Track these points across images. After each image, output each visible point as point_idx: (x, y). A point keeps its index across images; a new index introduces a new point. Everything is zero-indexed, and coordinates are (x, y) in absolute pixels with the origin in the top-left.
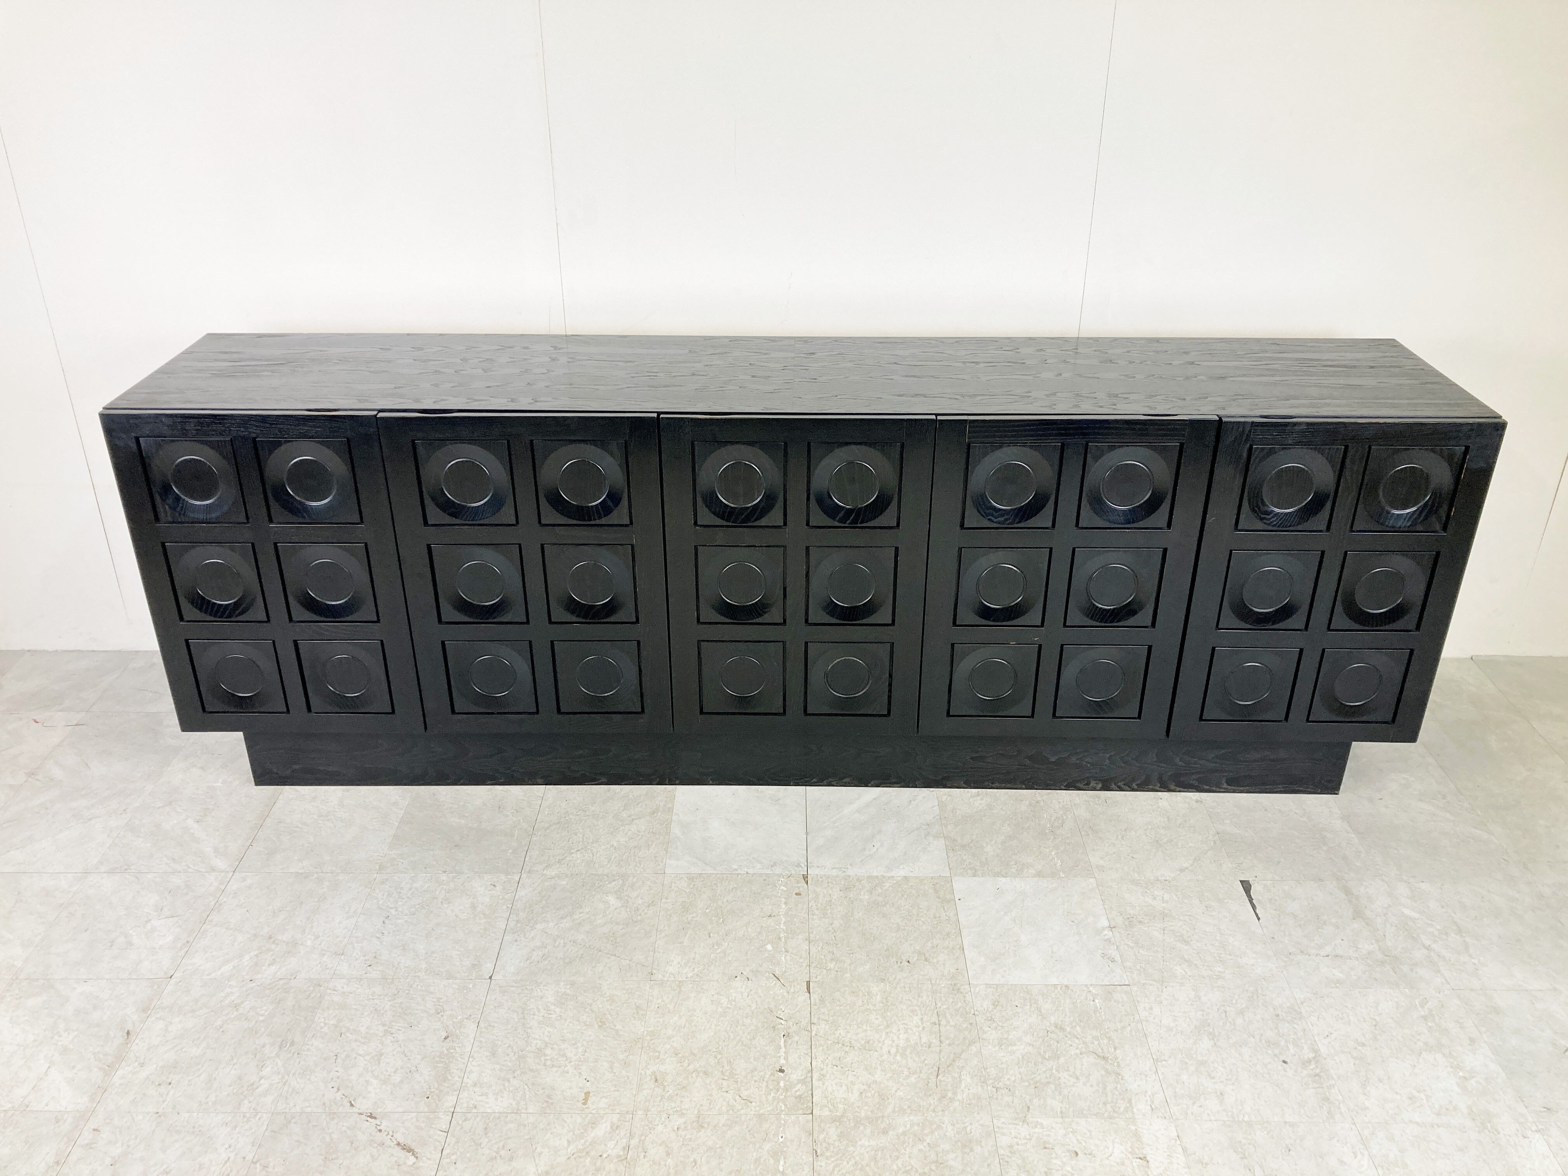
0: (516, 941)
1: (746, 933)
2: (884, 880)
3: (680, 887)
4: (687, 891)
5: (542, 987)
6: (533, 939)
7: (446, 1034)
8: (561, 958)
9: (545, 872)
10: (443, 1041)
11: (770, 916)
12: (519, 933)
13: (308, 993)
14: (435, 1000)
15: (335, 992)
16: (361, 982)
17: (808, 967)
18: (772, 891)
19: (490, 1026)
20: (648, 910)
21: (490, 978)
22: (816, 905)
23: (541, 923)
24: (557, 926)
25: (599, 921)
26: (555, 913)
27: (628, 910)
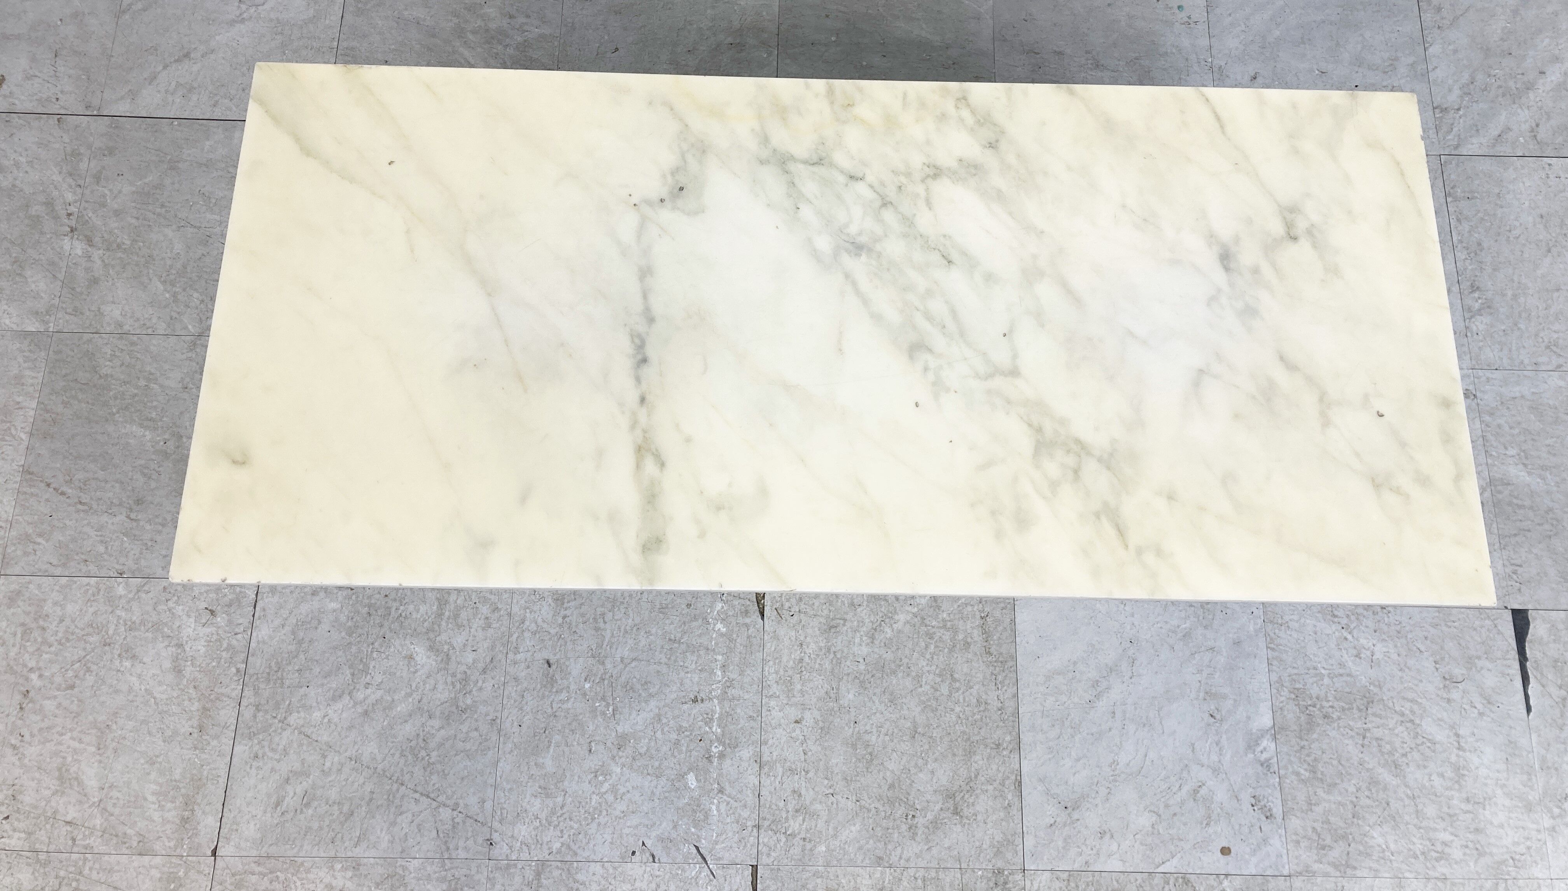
0: (256, 757)
1: (653, 744)
2: (897, 605)
3: (540, 620)
4: (553, 631)
5: (304, 876)
6: (285, 752)
8: (334, 803)
11: (695, 700)
12: (261, 737)
17: (755, 830)
18: (700, 636)
20: (484, 682)
21: (214, 853)
22: (777, 673)
23: (298, 712)
24: (326, 720)
25: (399, 709)
26: (323, 685)
27: (449, 679)
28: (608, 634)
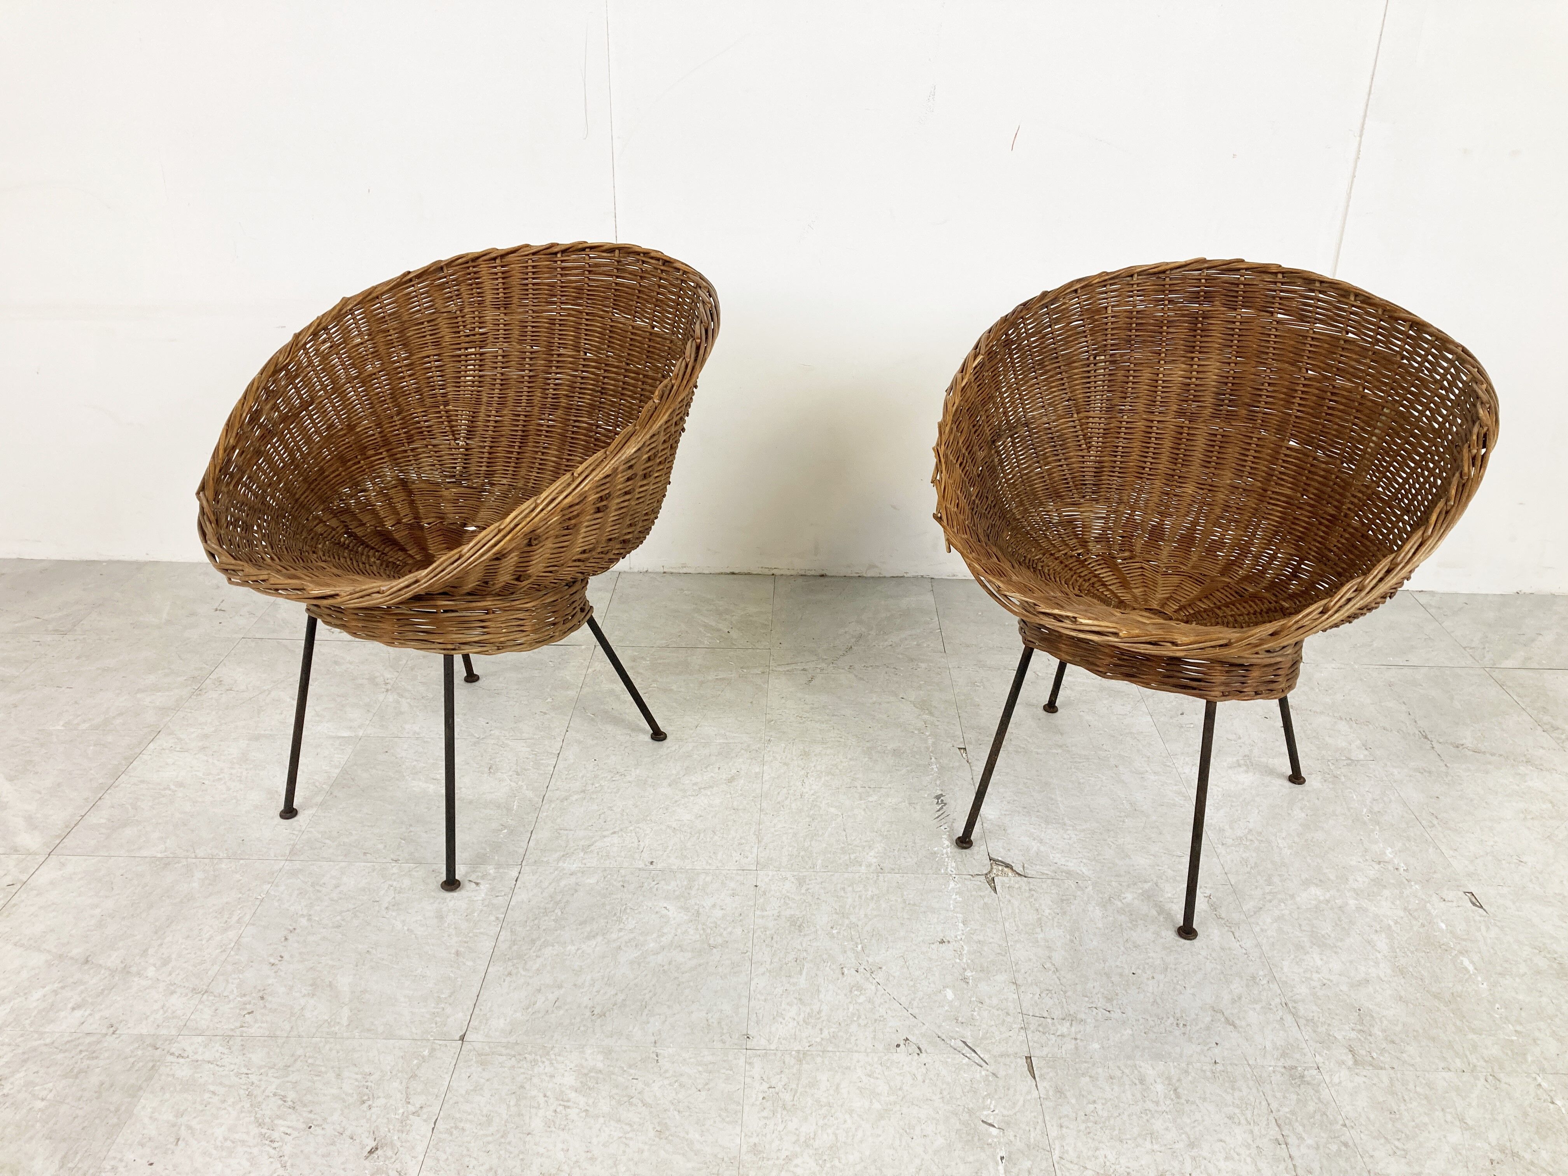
0: (510, 974)
1: (905, 970)
3: (785, 892)
4: (798, 898)
5: (553, 1057)
6: (539, 971)
7: (374, 1144)
8: (586, 1007)
9: (560, 864)
10: (367, 1158)
12: (515, 961)
13: (132, 1060)
14: (359, 1077)
15: (181, 1060)
16: (231, 1043)
17: (1023, 1032)
18: (939, 901)
19: (456, 1127)
20: (734, 927)
21: (462, 1038)
22: (1018, 926)
23: (553, 946)
24: (580, 951)
25: (651, 945)
26: (577, 929)
27: (700, 927)
28: (850, 901)
